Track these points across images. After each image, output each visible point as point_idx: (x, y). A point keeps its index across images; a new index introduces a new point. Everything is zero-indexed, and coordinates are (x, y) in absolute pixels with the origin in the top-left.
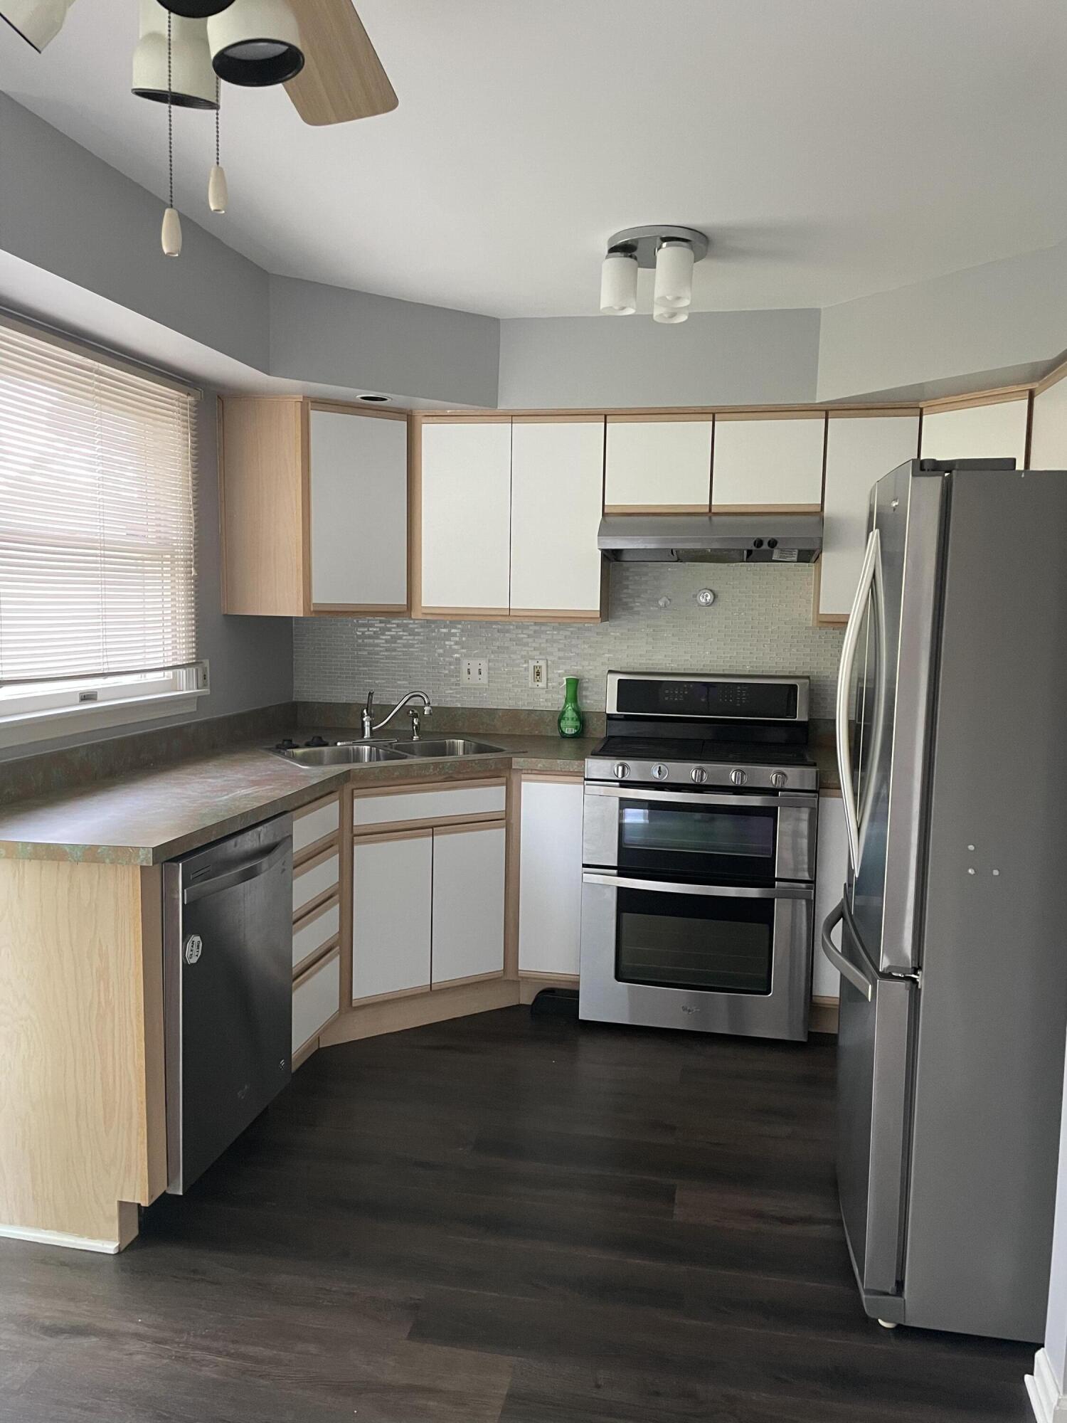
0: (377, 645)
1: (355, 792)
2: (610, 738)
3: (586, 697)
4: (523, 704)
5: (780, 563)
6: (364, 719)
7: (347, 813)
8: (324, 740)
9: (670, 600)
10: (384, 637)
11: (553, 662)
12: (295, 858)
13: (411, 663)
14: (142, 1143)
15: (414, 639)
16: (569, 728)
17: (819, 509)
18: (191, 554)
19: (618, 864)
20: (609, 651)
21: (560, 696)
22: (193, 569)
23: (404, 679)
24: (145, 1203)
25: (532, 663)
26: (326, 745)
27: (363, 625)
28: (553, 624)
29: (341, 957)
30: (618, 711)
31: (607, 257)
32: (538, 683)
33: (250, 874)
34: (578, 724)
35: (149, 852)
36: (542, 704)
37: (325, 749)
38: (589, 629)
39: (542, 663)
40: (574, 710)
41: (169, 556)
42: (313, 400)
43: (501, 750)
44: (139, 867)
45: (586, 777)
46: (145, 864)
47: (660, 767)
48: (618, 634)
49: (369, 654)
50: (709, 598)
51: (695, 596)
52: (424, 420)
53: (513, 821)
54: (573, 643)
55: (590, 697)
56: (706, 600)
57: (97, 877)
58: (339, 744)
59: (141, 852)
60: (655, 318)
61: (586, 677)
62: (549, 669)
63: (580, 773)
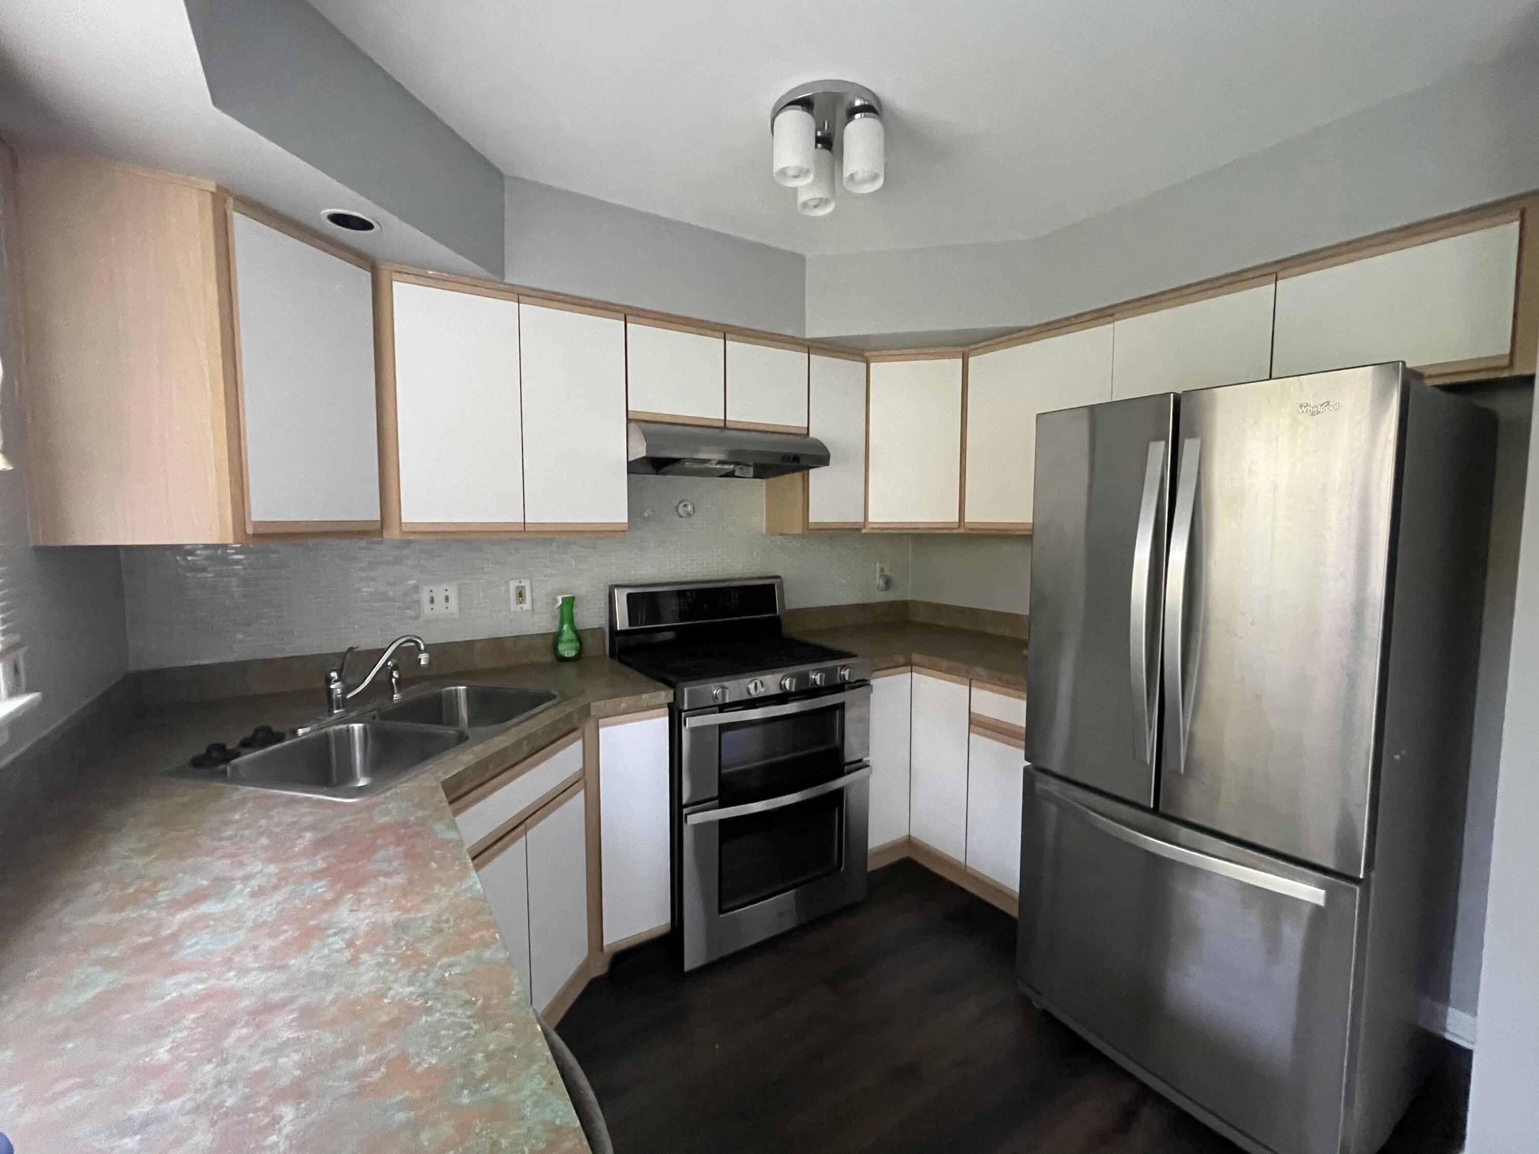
3: (584, 614)
4: (505, 630)
9: (653, 511)
11: (539, 581)
16: (567, 650)
17: (806, 432)
19: (719, 794)
20: (598, 565)
21: (550, 618)
25: (513, 584)
26: (281, 738)
30: (630, 625)
32: (522, 605)
34: (579, 645)
36: (529, 628)
39: (527, 583)
40: (571, 630)
42: (237, 196)
48: (606, 547)
50: (689, 508)
51: (676, 508)
52: (395, 276)
53: (590, 777)
54: (559, 558)
56: (686, 510)
58: (299, 732)
61: (583, 594)
62: (535, 591)
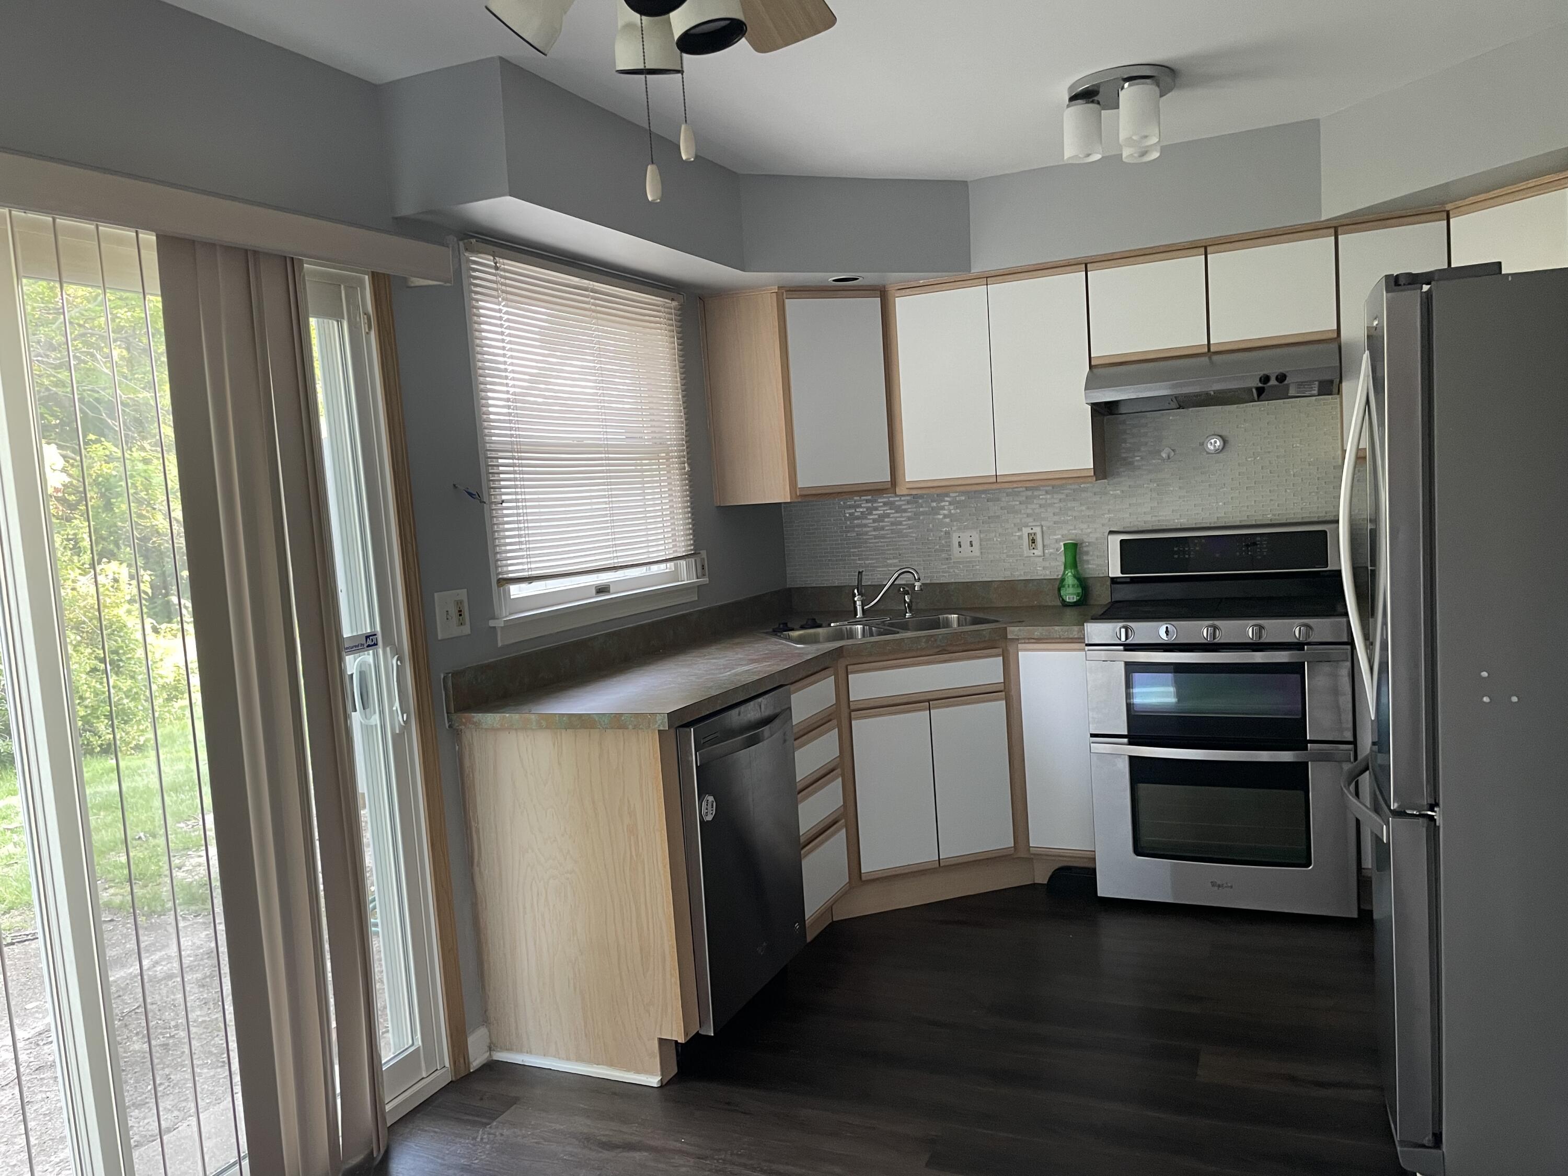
0: (865, 526)
1: (849, 667)
2: (1114, 603)
3: (1088, 562)
4: (1020, 574)
5: (1298, 399)
6: (856, 599)
7: (842, 689)
8: (818, 622)
9: (1173, 450)
10: (871, 517)
11: (1049, 528)
12: (795, 730)
13: (901, 541)
14: (676, 983)
15: (902, 517)
16: (1070, 595)
17: (1335, 335)
18: (683, 451)
19: (1129, 730)
20: (1109, 511)
21: (1057, 563)
22: (686, 465)
23: (894, 558)
24: (681, 1040)
25: (1026, 531)
26: (820, 626)
27: (850, 507)
28: (1047, 488)
29: (847, 831)
30: (1122, 573)
31: (1068, 106)
32: (1034, 551)
33: (753, 741)
34: (1080, 590)
35: (664, 717)
36: (1040, 573)
37: (820, 630)
38: (1085, 490)
39: (1037, 530)
40: (1074, 576)
41: (664, 455)
42: (788, 289)
43: (997, 621)
44: (657, 732)
45: (1086, 642)
46: (661, 728)
47: (1167, 628)
48: (1118, 492)
49: (857, 535)
50: (1218, 443)
51: (1202, 444)
52: (897, 294)
53: (1013, 693)
54: (1069, 505)
55: (1092, 562)
56: (1215, 446)
57: (622, 743)
58: (832, 625)
59: (658, 717)
60: (1124, 160)
61: (1085, 540)
62: (1045, 537)
63: (1081, 640)
